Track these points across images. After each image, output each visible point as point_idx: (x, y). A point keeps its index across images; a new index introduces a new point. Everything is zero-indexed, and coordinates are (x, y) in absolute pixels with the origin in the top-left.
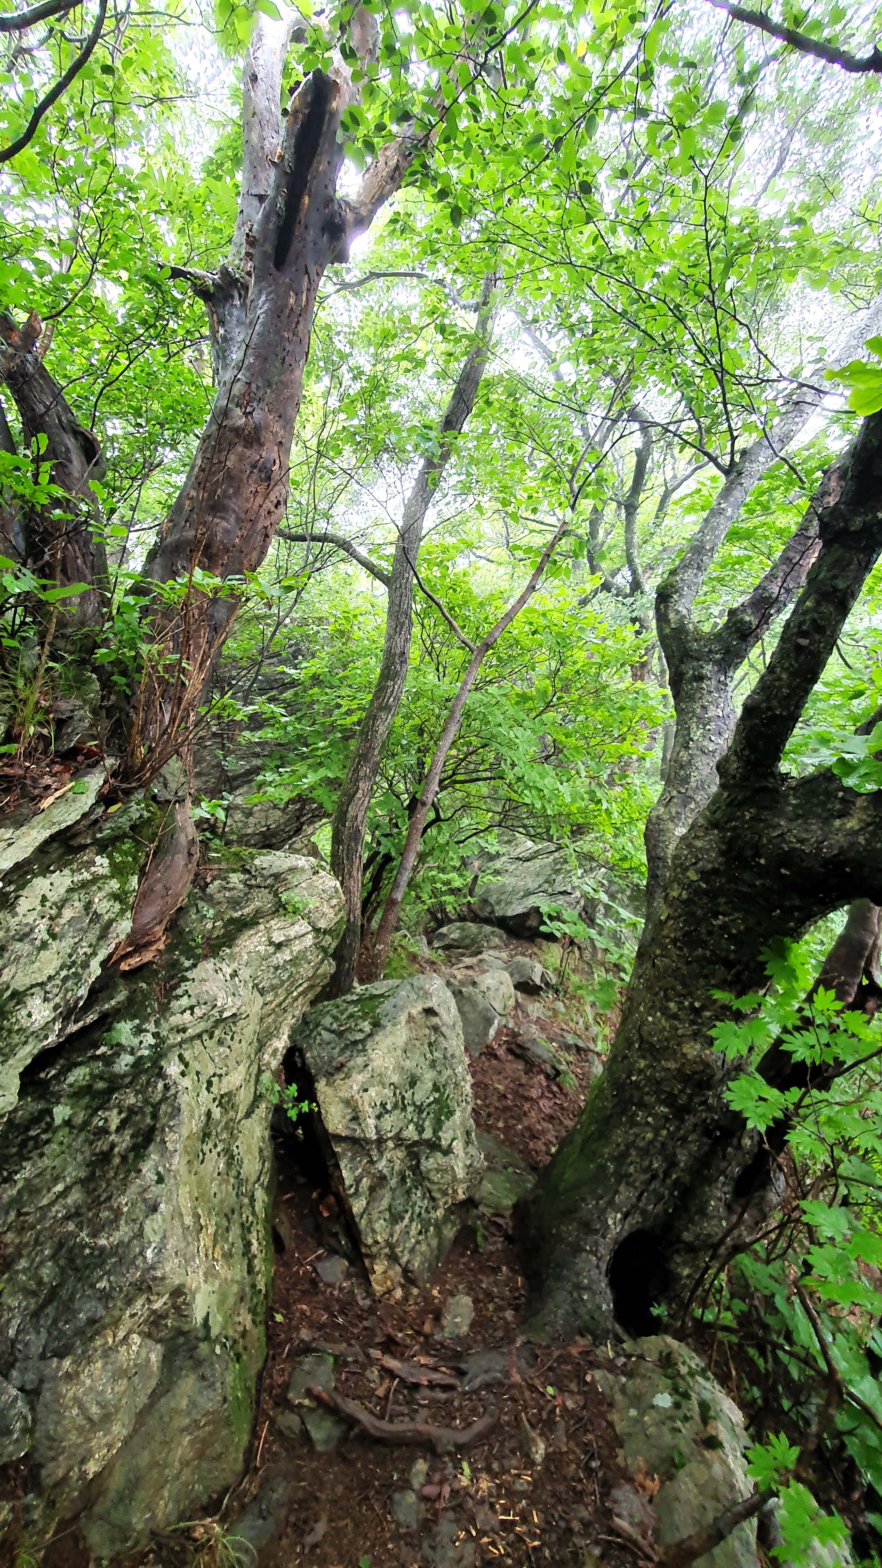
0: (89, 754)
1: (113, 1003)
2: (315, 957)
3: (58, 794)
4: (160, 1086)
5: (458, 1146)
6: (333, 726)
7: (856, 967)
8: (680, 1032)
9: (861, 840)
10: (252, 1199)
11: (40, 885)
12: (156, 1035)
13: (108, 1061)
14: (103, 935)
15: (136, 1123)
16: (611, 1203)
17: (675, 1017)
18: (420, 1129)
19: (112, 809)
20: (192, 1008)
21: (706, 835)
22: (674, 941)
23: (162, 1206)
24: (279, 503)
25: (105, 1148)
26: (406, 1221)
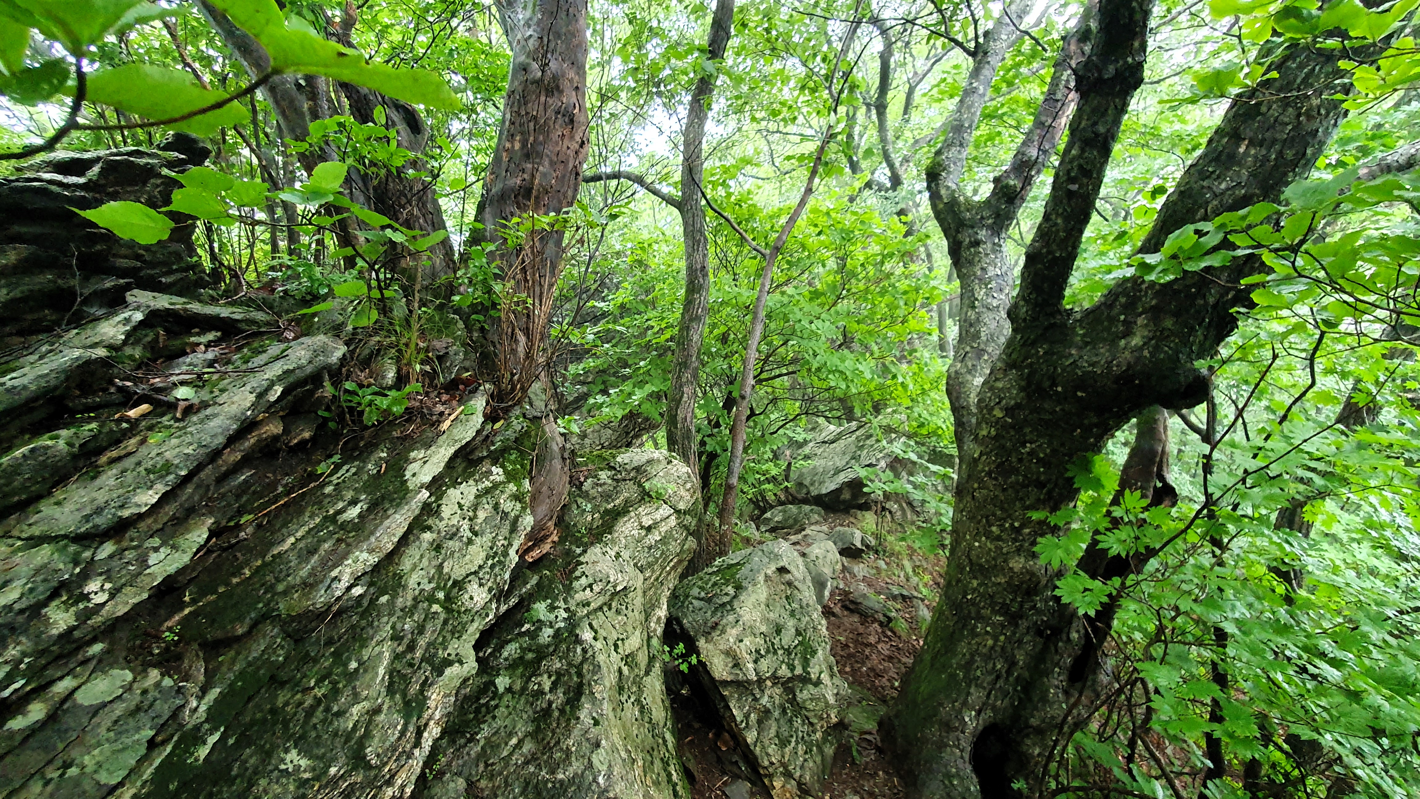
0: (467, 382)
1: (528, 586)
2: (680, 535)
3: (452, 417)
4: (579, 650)
5: (825, 677)
6: (648, 346)
7: (1150, 473)
8: (1005, 550)
9: (1146, 353)
10: (665, 741)
11: (453, 495)
12: (567, 610)
13: (533, 635)
14: (514, 529)
15: (565, 683)
16: (965, 703)
17: (999, 538)
18: (792, 668)
19: (497, 426)
20: (590, 586)
21: (1005, 376)
22: (989, 474)
23: (603, 742)
24: (583, 143)
25: (544, 706)
26: (793, 744)
